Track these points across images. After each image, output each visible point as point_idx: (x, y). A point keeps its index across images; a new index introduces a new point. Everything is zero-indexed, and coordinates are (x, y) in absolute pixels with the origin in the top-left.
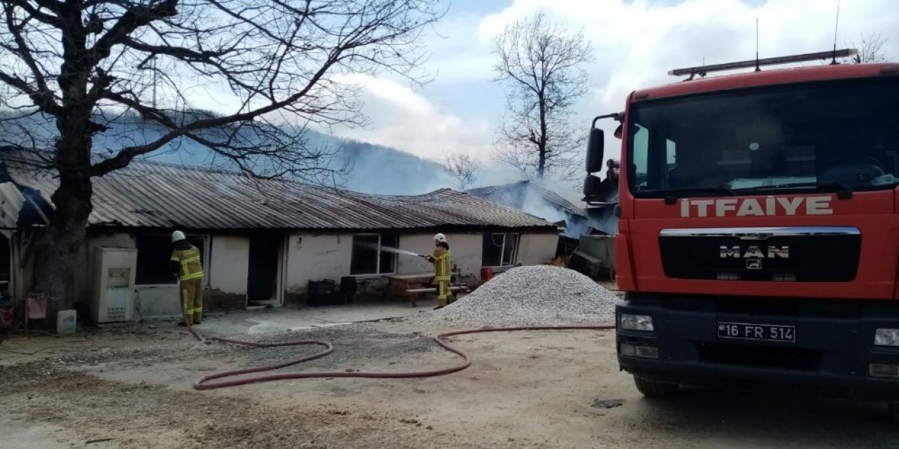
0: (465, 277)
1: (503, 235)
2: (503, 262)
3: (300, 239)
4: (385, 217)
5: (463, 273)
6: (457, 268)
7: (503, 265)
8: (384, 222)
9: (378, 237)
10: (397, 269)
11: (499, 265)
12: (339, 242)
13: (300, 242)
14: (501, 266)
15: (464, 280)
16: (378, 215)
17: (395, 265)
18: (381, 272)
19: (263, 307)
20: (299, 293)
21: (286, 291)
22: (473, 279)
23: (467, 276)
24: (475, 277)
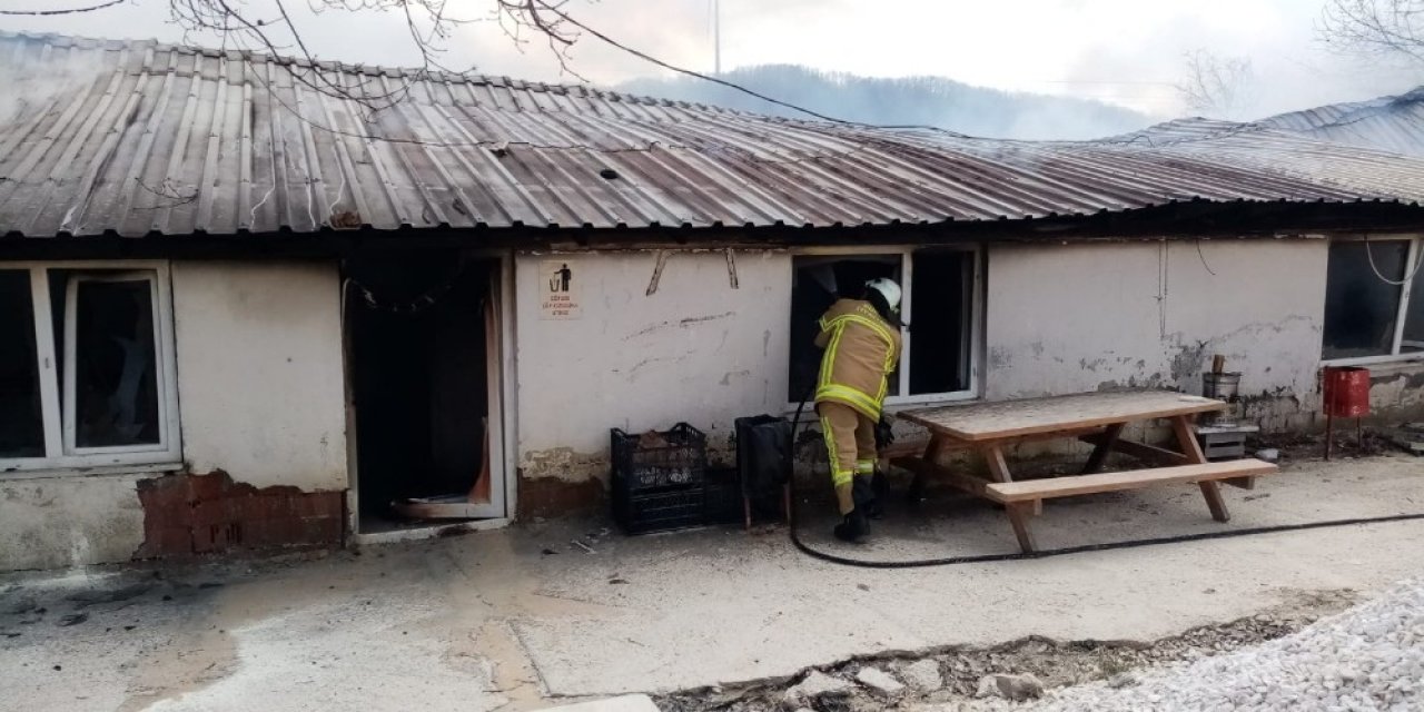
0: (1254, 399)
1: (1407, 244)
2: (1406, 336)
3: (566, 274)
4: (938, 186)
5: (1249, 386)
6: (1227, 368)
7: (1404, 349)
8: (927, 201)
9: (900, 257)
10: (982, 376)
11: (1388, 351)
12: (735, 283)
13: (565, 288)
14: (1396, 354)
15: (1252, 410)
16: (914, 179)
17: (974, 364)
18: (913, 391)
19: (431, 530)
20: (578, 476)
21: (519, 471)
22: (1287, 405)
23: (1266, 396)
24: (1293, 398)
